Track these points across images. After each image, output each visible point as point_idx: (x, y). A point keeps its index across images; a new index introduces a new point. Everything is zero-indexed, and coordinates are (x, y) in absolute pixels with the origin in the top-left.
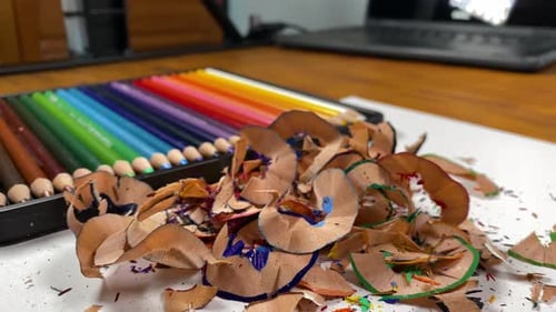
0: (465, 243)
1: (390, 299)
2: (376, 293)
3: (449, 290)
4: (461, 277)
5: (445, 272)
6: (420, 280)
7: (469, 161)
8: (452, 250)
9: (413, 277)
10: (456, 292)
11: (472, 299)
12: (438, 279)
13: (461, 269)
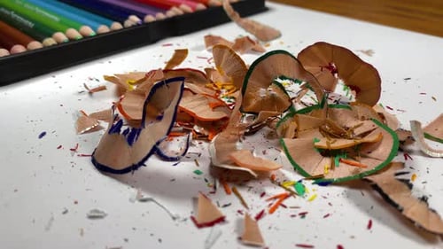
0: (380, 125)
1: (322, 181)
2: (308, 177)
3: (376, 172)
4: (386, 159)
5: (370, 155)
6: (348, 164)
7: (368, 53)
8: (370, 132)
9: (340, 160)
10: (384, 174)
11: (402, 180)
12: (364, 162)
13: (384, 151)
